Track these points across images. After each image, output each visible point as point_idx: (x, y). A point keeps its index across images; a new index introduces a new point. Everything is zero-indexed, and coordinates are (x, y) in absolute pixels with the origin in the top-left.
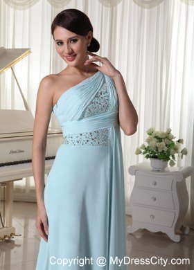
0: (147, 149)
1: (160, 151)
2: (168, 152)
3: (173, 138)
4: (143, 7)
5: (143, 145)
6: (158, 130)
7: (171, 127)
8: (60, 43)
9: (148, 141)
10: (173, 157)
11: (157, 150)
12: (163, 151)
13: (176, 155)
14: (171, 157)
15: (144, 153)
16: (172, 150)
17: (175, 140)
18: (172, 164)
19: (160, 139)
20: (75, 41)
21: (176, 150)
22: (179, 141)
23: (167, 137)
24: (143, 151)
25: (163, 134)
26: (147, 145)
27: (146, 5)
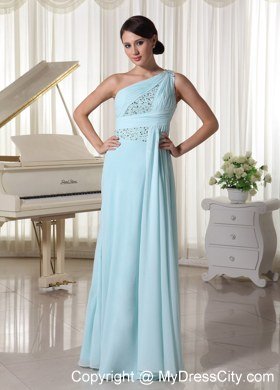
0: (223, 178)
1: (238, 177)
2: (248, 178)
3: (254, 163)
4: (215, 6)
5: (219, 173)
6: (237, 154)
9: (224, 168)
10: (255, 185)
11: (235, 177)
12: (242, 178)
13: (257, 183)
14: (252, 186)
15: (220, 182)
16: (253, 177)
17: (257, 167)
18: (254, 193)
19: (238, 165)
20: (141, 43)
21: (258, 177)
22: (262, 168)
23: (246, 162)
24: (218, 180)
25: (241, 158)
26: (222, 173)
27: (218, 3)
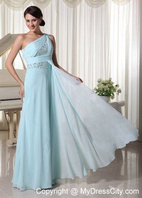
0: (98, 91)
1: (105, 90)
2: (110, 91)
3: (113, 83)
4: (93, 7)
5: (96, 88)
6: (104, 79)
7: (112, 77)
8: (28, 21)
9: (98, 86)
10: (113, 94)
11: (104, 90)
12: (107, 91)
13: (115, 93)
14: (112, 95)
15: (96, 93)
16: (112, 90)
17: (114, 85)
18: (113, 98)
19: (105, 84)
21: (115, 90)
22: (116, 86)
23: (109, 83)
24: (95, 91)
25: (107, 81)
26: (97, 88)
27: (94, 6)
